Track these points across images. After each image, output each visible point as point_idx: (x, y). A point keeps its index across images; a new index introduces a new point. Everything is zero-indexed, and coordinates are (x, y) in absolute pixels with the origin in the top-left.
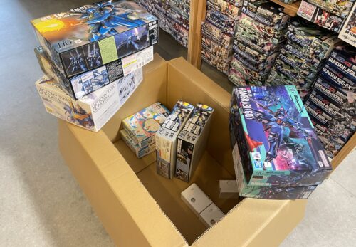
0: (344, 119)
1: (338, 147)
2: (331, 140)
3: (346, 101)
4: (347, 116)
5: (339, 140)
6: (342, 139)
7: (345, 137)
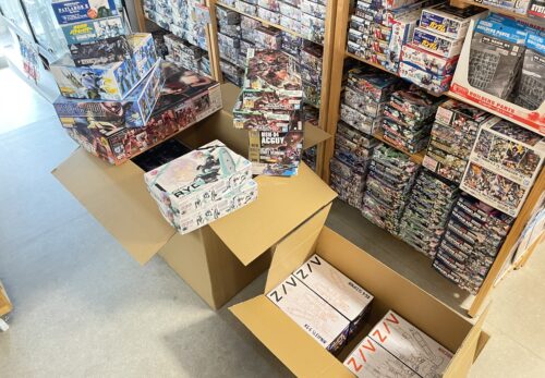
0: (479, 257)
1: (478, 284)
2: (471, 278)
3: (477, 241)
4: (480, 254)
5: (478, 277)
6: (481, 276)
7: (482, 274)
